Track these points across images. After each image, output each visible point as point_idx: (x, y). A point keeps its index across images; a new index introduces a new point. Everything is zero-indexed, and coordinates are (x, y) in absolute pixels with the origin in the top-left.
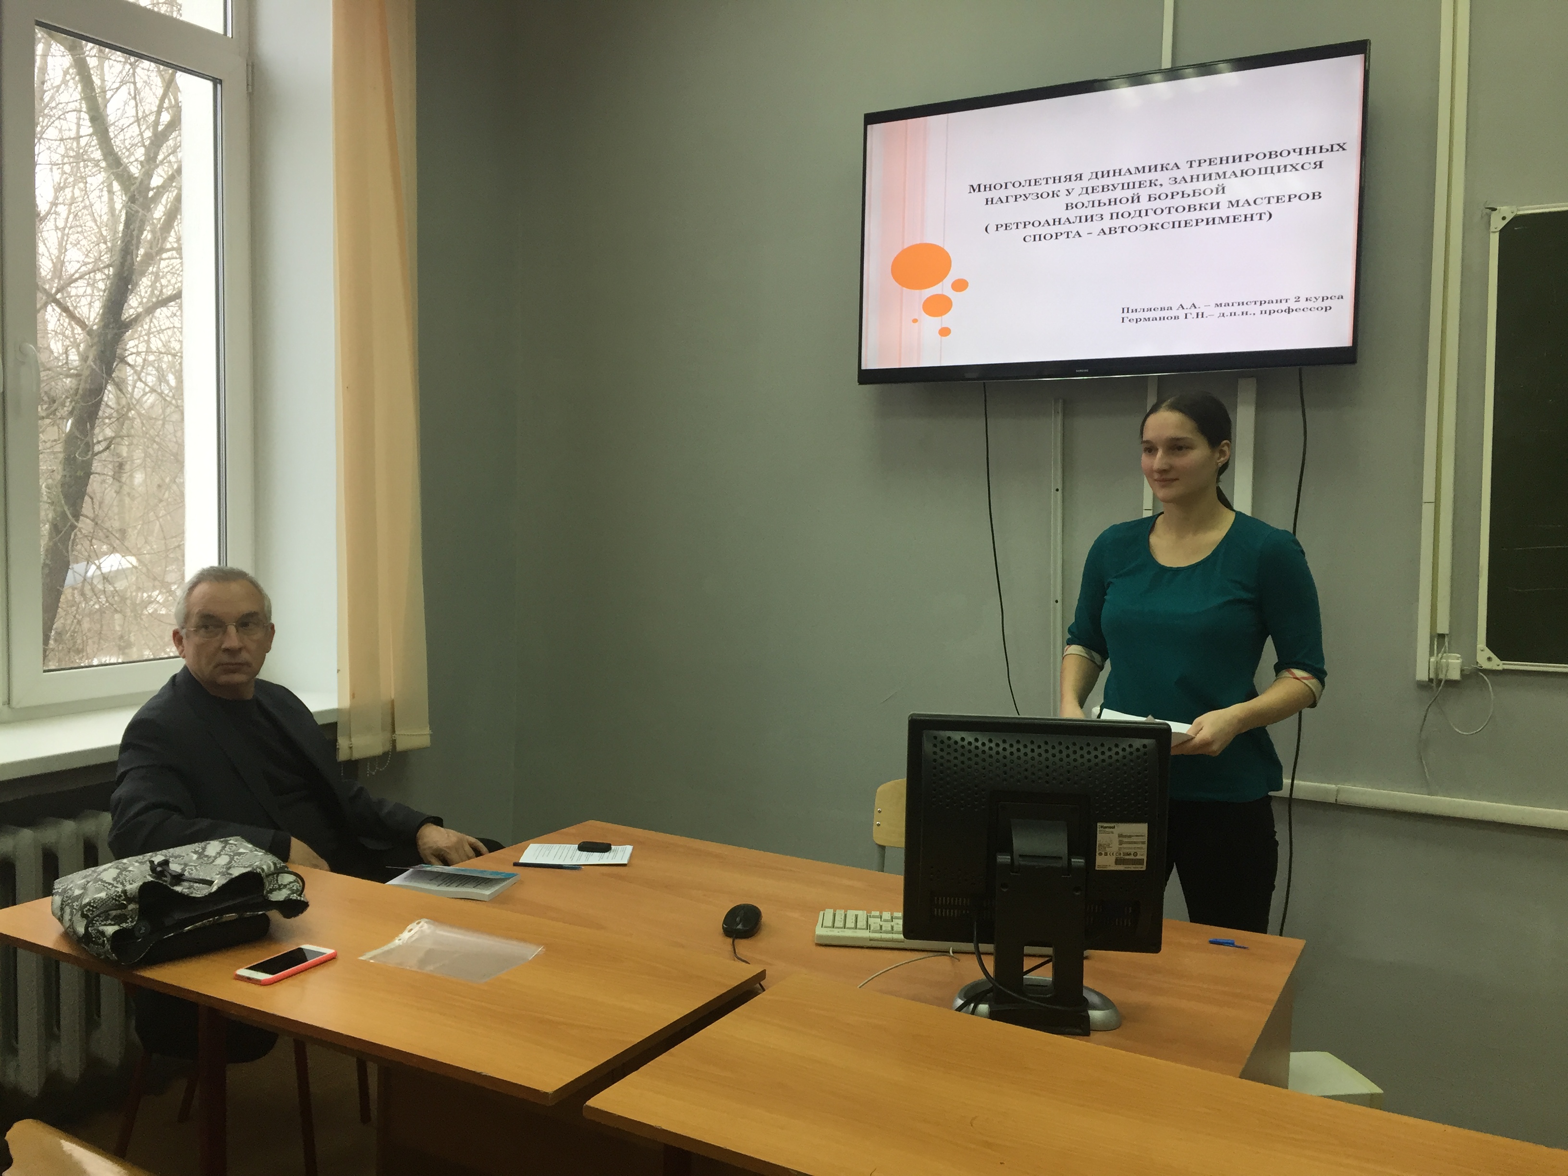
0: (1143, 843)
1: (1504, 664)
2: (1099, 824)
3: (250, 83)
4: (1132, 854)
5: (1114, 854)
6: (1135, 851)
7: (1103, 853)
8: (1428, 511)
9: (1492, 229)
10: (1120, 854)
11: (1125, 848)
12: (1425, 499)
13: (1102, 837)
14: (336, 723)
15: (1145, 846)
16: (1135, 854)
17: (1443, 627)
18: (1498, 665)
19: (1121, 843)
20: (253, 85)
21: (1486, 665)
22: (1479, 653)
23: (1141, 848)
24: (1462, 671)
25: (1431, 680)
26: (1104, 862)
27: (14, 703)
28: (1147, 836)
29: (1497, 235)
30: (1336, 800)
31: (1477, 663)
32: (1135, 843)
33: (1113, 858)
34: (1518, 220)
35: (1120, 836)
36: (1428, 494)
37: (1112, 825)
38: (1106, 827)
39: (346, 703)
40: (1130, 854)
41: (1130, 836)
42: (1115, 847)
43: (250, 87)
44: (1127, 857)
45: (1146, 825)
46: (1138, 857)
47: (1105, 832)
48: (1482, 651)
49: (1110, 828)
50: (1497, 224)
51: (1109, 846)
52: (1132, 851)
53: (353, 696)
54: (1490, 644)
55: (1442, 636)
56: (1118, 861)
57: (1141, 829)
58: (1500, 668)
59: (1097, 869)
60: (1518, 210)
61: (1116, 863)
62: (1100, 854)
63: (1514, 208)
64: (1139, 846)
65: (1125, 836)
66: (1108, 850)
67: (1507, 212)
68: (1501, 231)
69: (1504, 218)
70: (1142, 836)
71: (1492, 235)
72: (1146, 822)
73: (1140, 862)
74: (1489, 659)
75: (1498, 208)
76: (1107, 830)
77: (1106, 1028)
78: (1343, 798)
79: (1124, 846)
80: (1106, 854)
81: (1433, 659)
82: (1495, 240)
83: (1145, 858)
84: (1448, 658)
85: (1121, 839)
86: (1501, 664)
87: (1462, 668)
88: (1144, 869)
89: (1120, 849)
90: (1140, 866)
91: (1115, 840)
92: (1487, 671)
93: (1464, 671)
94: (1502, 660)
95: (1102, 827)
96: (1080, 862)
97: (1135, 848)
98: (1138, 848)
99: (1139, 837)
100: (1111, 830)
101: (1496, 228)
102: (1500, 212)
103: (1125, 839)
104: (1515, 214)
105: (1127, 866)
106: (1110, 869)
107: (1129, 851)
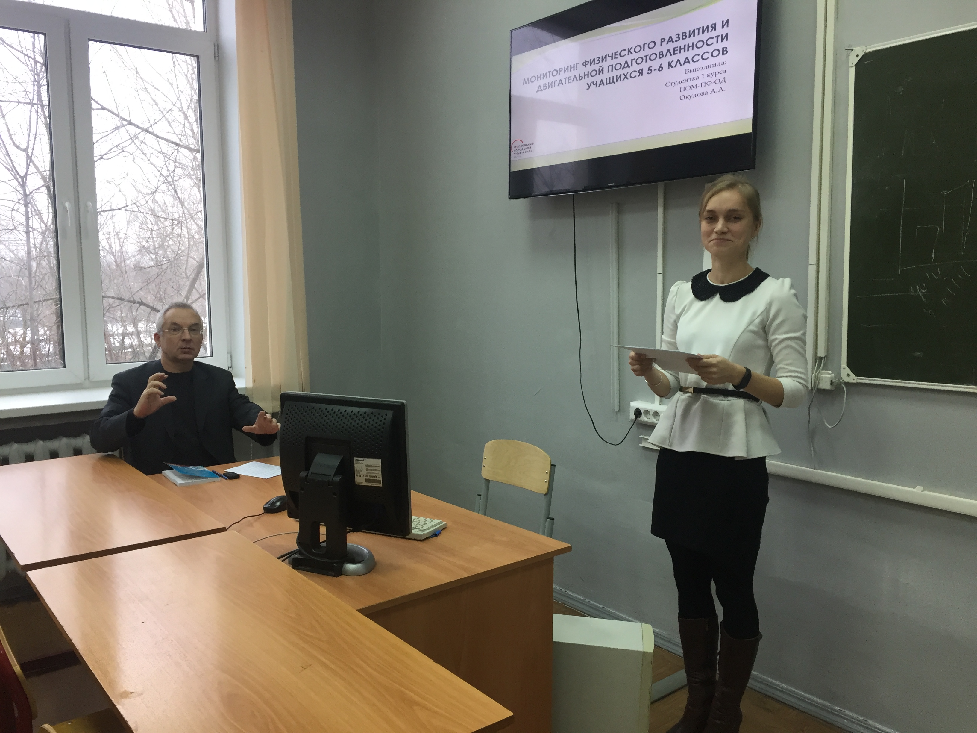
0: (379, 470)
1: (857, 379)
2: (355, 458)
4: (374, 476)
5: (365, 476)
6: (376, 475)
8: (812, 270)
10: (367, 476)
11: (370, 473)
12: (810, 263)
13: (357, 466)
15: (380, 473)
16: (376, 477)
17: (821, 353)
18: (854, 380)
19: (367, 470)
20: (218, 56)
21: (847, 380)
22: (842, 371)
23: (378, 474)
24: (832, 383)
26: (360, 480)
27: (91, 379)
28: (381, 467)
29: (854, 68)
31: (841, 378)
32: (376, 470)
33: (364, 478)
34: (866, 56)
35: (367, 465)
36: (812, 259)
37: (362, 459)
38: (359, 460)
39: (250, 385)
40: (373, 477)
41: (372, 466)
42: (364, 472)
43: (217, 58)
44: (371, 478)
45: (380, 460)
46: (377, 479)
47: (358, 463)
48: (844, 369)
50: (854, 60)
51: (361, 471)
52: (374, 475)
53: (254, 381)
54: (849, 365)
55: (821, 358)
56: (367, 480)
57: (378, 462)
58: (855, 382)
59: (356, 484)
60: (866, 49)
61: (366, 482)
62: (357, 476)
63: (864, 48)
65: (369, 466)
66: (361, 473)
67: (860, 51)
68: (856, 65)
69: (857, 56)
70: (378, 466)
71: (850, 68)
72: (380, 458)
73: (378, 482)
74: (848, 375)
75: (854, 49)
76: (360, 462)
77: (354, 574)
79: (369, 471)
80: (360, 476)
81: (813, 375)
82: (852, 71)
83: (381, 479)
84: (823, 374)
85: (367, 467)
87: (831, 381)
88: (381, 486)
89: (367, 473)
90: (380, 484)
91: (364, 468)
92: (847, 384)
93: (833, 383)
94: (856, 376)
95: (357, 460)
96: (337, 479)
97: (375, 473)
98: (377, 473)
99: (376, 467)
100: (362, 462)
101: (852, 64)
102: (855, 52)
103: (369, 468)
104: (864, 52)
105: (372, 483)
106: (363, 484)
107: (372, 475)
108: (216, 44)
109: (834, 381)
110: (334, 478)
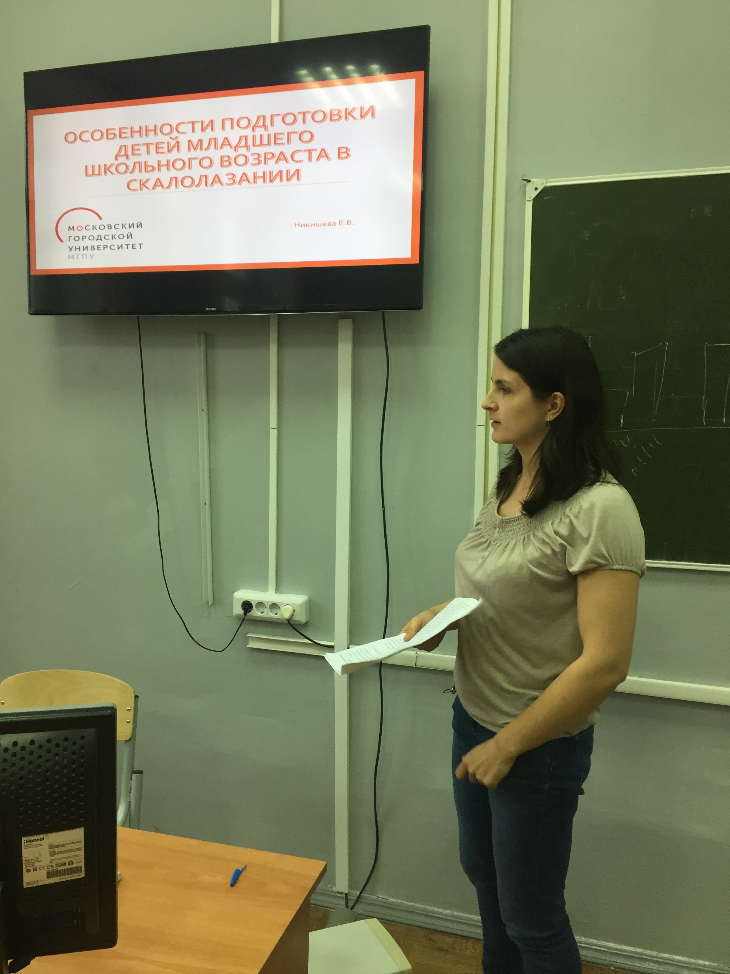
0: (79, 849)
2: (23, 839)
4: (67, 863)
5: (45, 868)
6: (71, 859)
7: (31, 869)
9: (527, 198)
10: (52, 866)
11: (57, 859)
13: (28, 853)
15: (82, 853)
16: (71, 863)
19: (52, 854)
23: (79, 855)
26: (34, 877)
28: (83, 841)
29: (531, 203)
32: (70, 851)
33: (44, 873)
34: (546, 190)
35: (52, 846)
36: (481, 418)
37: (40, 836)
38: (32, 841)
40: (65, 864)
41: (63, 846)
42: (46, 860)
44: (61, 868)
45: (83, 830)
46: (75, 866)
47: (30, 847)
49: (38, 840)
50: (532, 194)
51: (38, 860)
52: (67, 861)
56: (50, 875)
57: (77, 835)
59: (25, 886)
60: (547, 183)
61: (48, 877)
62: (28, 871)
63: (544, 181)
64: (75, 853)
65: (58, 846)
66: (37, 864)
67: (538, 183)
68: (534, 200)
69: (536, 189)
70: (79, 842)
71: (527, 203)
72: (82, 827)
73: (77, 870)
75: (532, 180)
76: (34, 843)
79: (57, 856)
80: (35, 870)
82: (529, 207)
83: (83, 864)
85: (52, 850)
88: (83, 875)
89: (51, 861)
90: (78, 874)
91: (44, 853)
95: (28, 841)
97: (69, 857)
98: (74, 856)
99: (73, 845)
100: (40, 842)
101: (530, 197)
102: (533, 184)
103: (57, 850)
104: (544, 186)
105: (61, 877)
106: (41, 883)
107: (62, 861)
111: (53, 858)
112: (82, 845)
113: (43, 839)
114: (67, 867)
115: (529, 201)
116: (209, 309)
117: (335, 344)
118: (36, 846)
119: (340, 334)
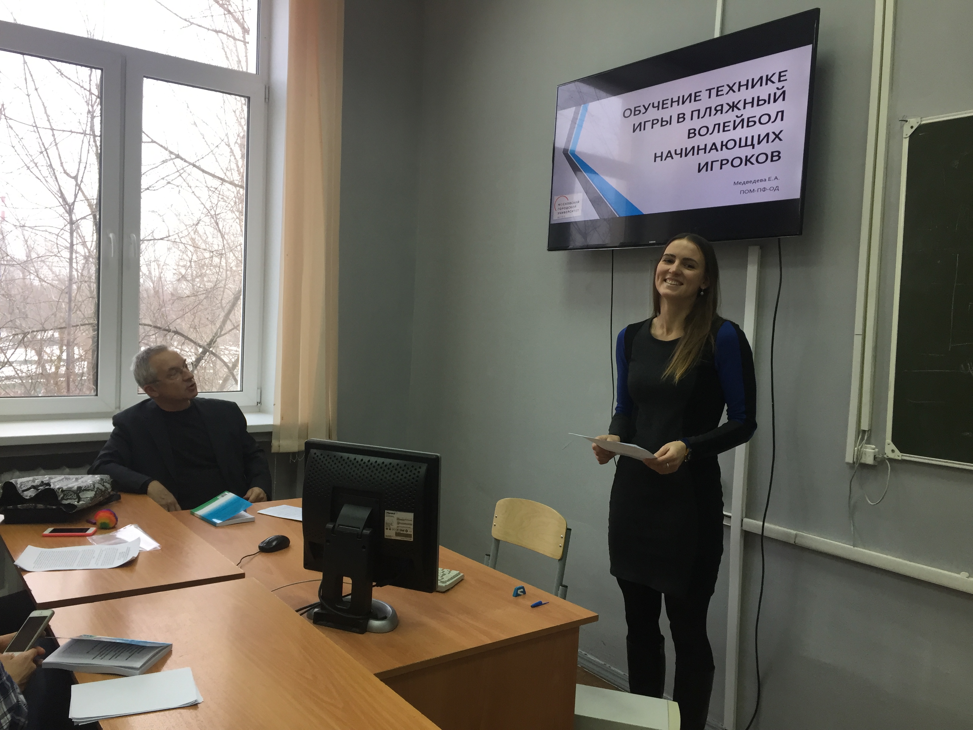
0: (411, 525)
1: (902, 455)
2: (386, 511)
3: (267, 97)
5: (395, 529)
6: (407, 529)
8: (858, 340)
9: (904, 136)
10: (398, 530)
11: (401, 527)
12: (856, 332)
13: (386, 518)
14: (272, 432)
15: (412, 527)
16: (407, 531)
17: (865, 426)
18: (899, 456)
19: (398, 523)
20: (268, 99)
21: (891, 456)
22: (887, 446)
23: (410, 528)
25: (854, 463)
26: (390, 534)
28: (413, 521)
29: (908, 139)
30: (795, 542)
31: (886, 453)
32: (407, 524)
33: (394, 533)
34: (921, 128)
35: (398, 519)
36: (858, 329)
38: (390, 513)
39: (278, 422)
41: (403, 520)
42: (395, 526)
44: (402, 532)
45: (413, 514)
46: (408, 533)
47: (388, 516)
48: (889, 444)
49: (392, 513)
50: (908, 131)
51: (392, 524)
52: (405, 529)
53: (282, 418)
54: (893, 441)
55: (864, 431)
56: (397, 534)
57: (410, 516)
58: (900, 458)
59: (385, 537)
60: (921, 121)
61: (396, 536)
62: (387, 529)
63: (918, 120)
64: (409, 526)
65: (401, 520)
66: (391, 526)
67: (914, 122)
68: (910, 137)
69: (912, 127)
70: (410, 520)
71: (904, 139)
72: (412, 512)
73: (409, 536)
74: (893, 451)
75: (908, 120)
76: (391, 515)
77: (379, 631)
78: (799, 541)
79: (400, 525)
80: (390, 529)
81: (856, 448)
82: (906, 142)
83: (412, 533)
84: (866, 448)
85: (398, 521)
86: (900, 456)
87: (875, 456)
88: (412, 540)
89: (398, 527)
90: (410, 538)
91: (395, 521)
92: (891, 460)
93: (876, 458)
94: (901, 452)
95: (387, 513)
96: (367, 532)
97: (406, 527)
99: (408, 521)
100: (393, 515)
101: (907, 135)
102: (909, 123)
103: (401, 521)
104: (919, 124)
105: (402, 537)
106: (392, 538)
107: (403, 529)
108: (267, 87)
109: (877, 456)
110: (364, 531)
111: (398, 525)
112: (412, 523)
113: (394, 514)
114: (405, 532)
115: (906, 138)
116: (652, 242)
117: (744, 267)
118: (392, 516)
119: (749, 259)
